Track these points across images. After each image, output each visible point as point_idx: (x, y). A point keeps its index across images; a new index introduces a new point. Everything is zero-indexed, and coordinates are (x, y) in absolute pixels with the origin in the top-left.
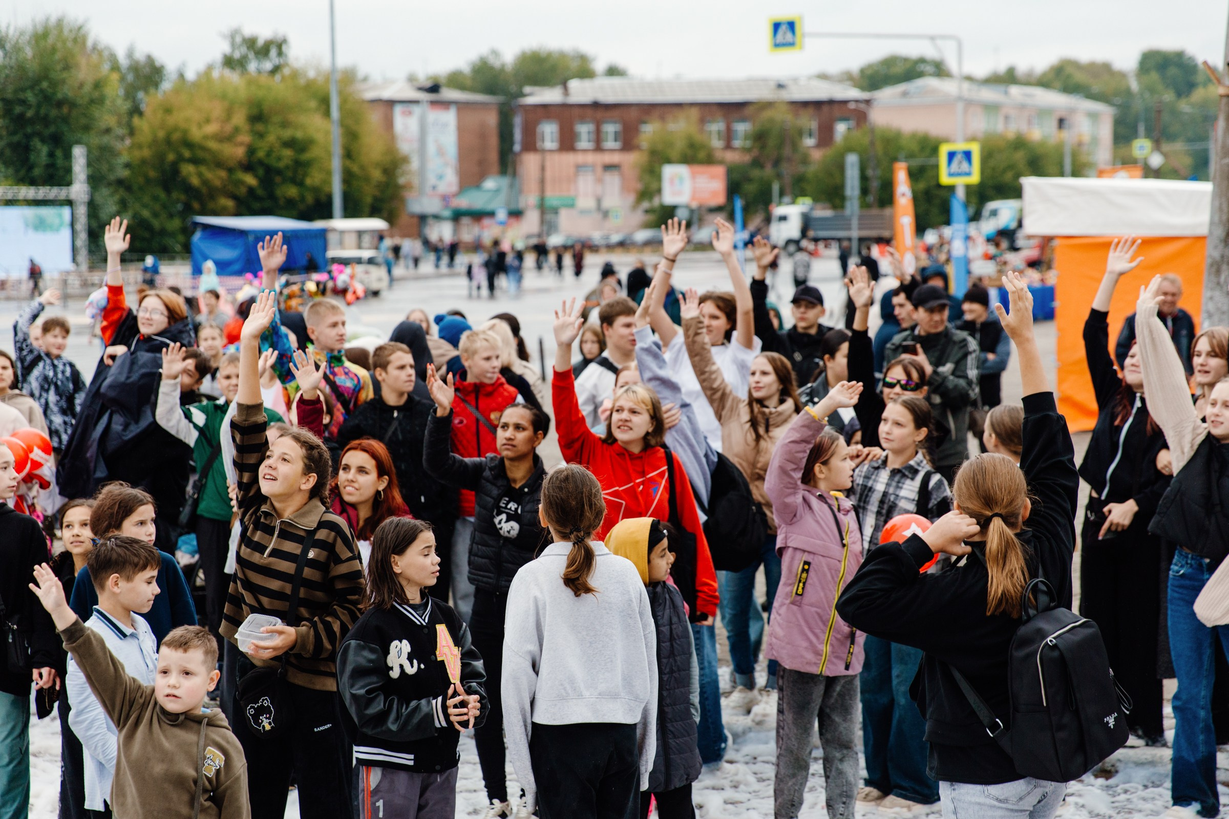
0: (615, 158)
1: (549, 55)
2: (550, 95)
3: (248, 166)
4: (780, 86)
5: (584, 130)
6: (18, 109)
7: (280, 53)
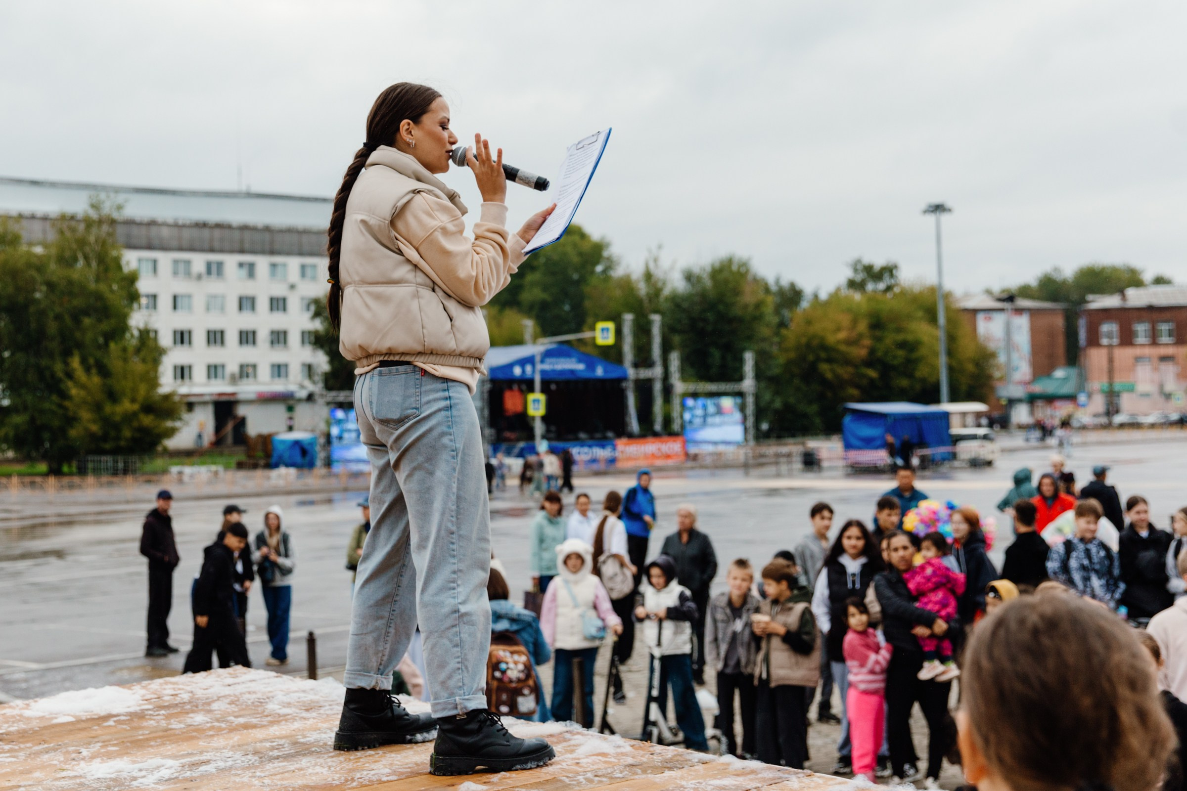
0: (1170, 351)
1: (1103, 270)
2: (1111, 301)
3: (870, 362)
5: (1141, 329)
6: (701, 325)
7: (892, 275)
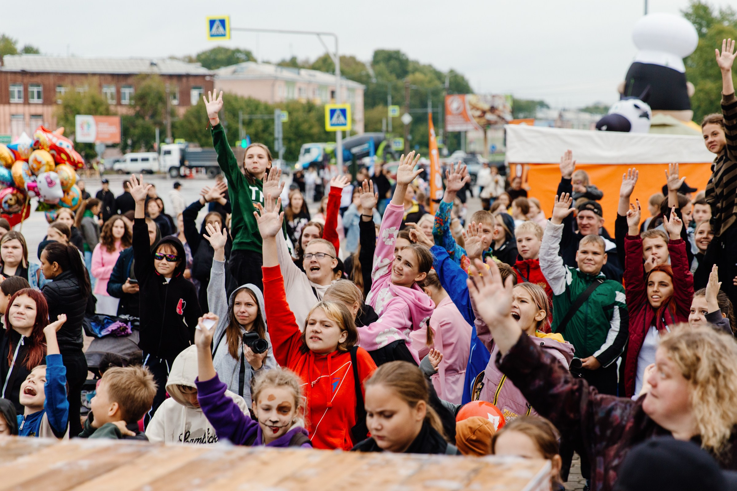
0: (39, 110)
4: (152, 64)
5: (16, 90)
